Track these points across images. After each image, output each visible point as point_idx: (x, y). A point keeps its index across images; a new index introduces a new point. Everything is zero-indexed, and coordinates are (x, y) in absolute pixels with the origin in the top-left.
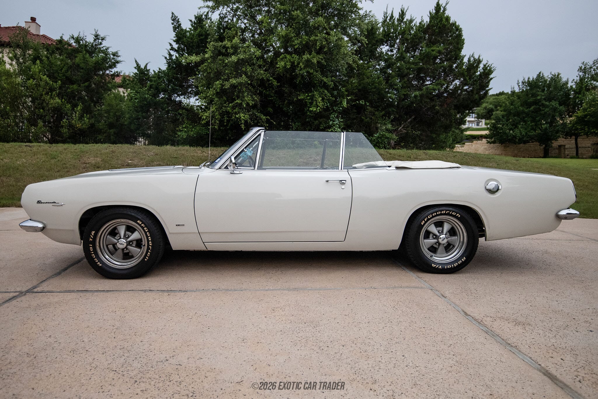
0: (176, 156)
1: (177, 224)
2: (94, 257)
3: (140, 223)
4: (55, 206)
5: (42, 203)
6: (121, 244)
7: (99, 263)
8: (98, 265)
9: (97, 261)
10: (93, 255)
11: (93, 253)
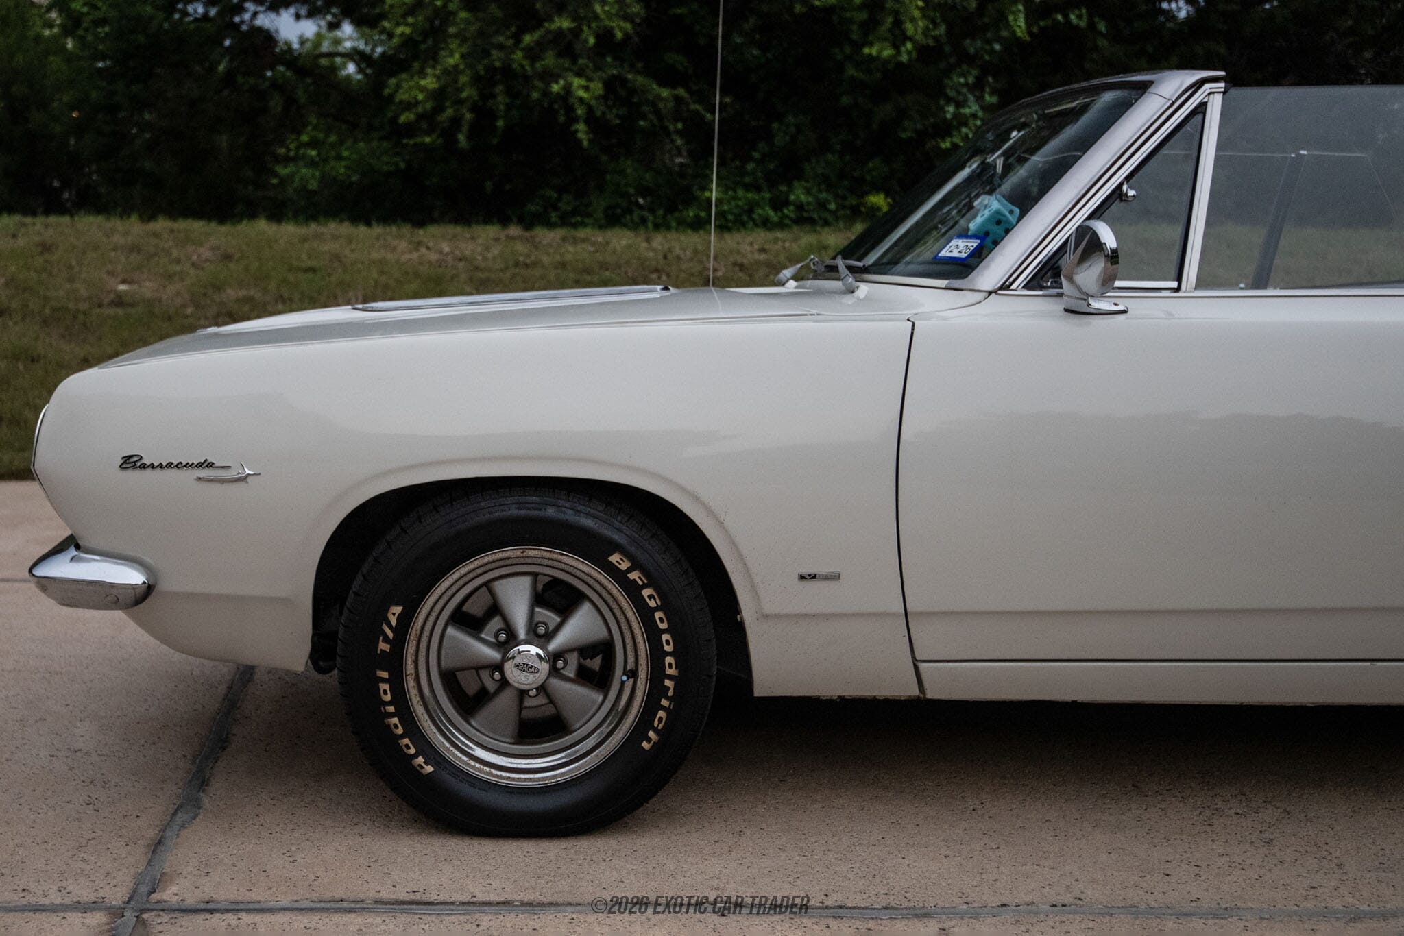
0: (310, 264)
1: (805, 572)
2: (400, 731)
3: (624, 566)
4: (211, 481)
5: (144, 466)
6: (526, 668)
7: (420, 760)
8: (416, 772)
9: (412, 751)
10: (395, 720)
11: (391, 709)
